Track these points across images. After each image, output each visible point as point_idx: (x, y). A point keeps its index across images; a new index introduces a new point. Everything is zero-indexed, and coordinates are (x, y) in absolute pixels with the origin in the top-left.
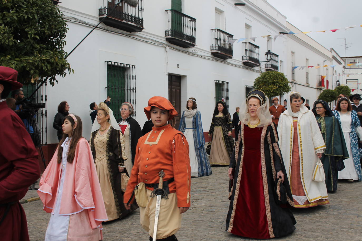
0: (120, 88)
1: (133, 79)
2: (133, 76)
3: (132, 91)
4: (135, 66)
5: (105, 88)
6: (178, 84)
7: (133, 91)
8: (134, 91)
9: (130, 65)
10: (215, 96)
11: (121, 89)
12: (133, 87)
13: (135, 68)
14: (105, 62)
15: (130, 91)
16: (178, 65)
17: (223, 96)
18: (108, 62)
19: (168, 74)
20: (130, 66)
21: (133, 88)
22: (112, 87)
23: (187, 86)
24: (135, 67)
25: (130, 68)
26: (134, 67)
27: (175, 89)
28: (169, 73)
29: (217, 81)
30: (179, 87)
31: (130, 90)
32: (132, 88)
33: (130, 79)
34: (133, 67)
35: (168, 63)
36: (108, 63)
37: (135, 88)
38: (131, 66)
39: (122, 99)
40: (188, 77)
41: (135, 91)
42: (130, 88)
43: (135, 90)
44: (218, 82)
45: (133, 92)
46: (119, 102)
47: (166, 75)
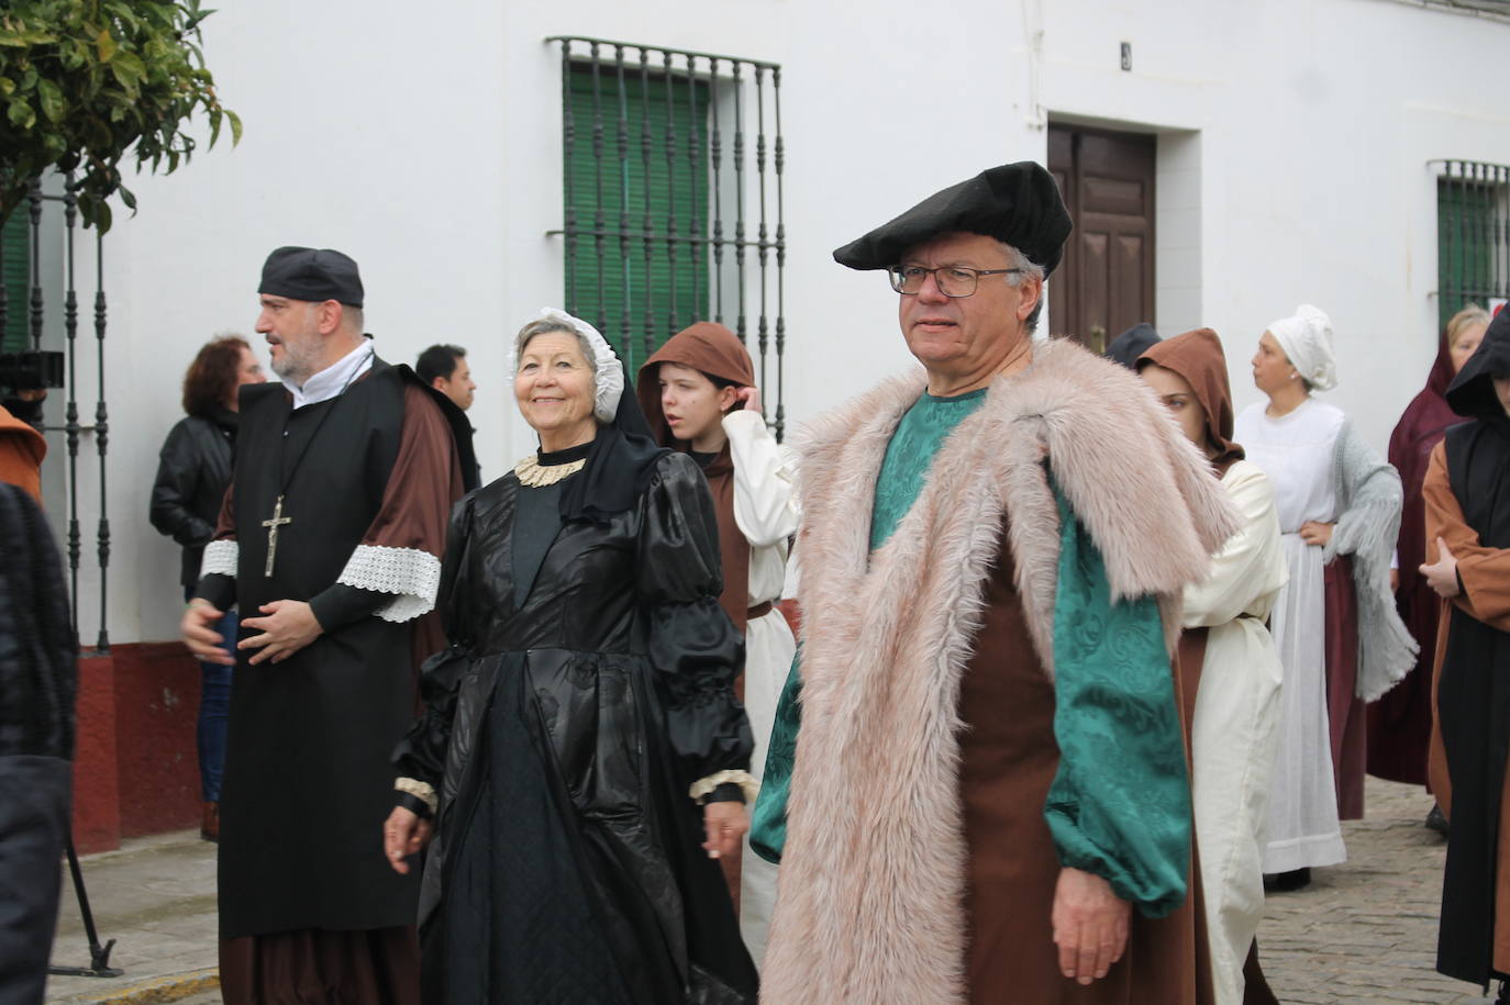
0: (664, 234)
1: (761, 162)
2: (761, 147)
3: (751, 253)
4: (776, 68)
5: (551, 234)
6: (1129, 192)
7: (763, 257)
8: (772, 252)
9: (736, 62)
10: (1433, 285)
11: (670, 242)
12: (762, 226)
13: (777, 85)
14: (549, 40)
15: (740, 255)
16: (1125, 49)
17: (1497, 283)
18: (566, 41)
19: (1044, 120)
20: (736, 71)
21: (763, 235)
22: (599, 225)
23: (1196, 209)
24: (776, 78)
25: (736, 81)
26: (768, 74)
27: (1108, 235)
28: (1050, 114)
29: (1448, 168)
30: (1140, 221)
31: (740, 246)
32: (751, 235)
33: (738, 168)
34: (759, 76)
35: (1041, 35)
36: (566, 49)
37: (780, 236)
38: (747, 72)
39: (675, 313)
40: (1205, 139)
41: (780, 257)
42: (740, 234)
43: (780, 249)
44: (1455, 172)
45: (763, 264)
46: (652, 337)
47: (1030, 126)
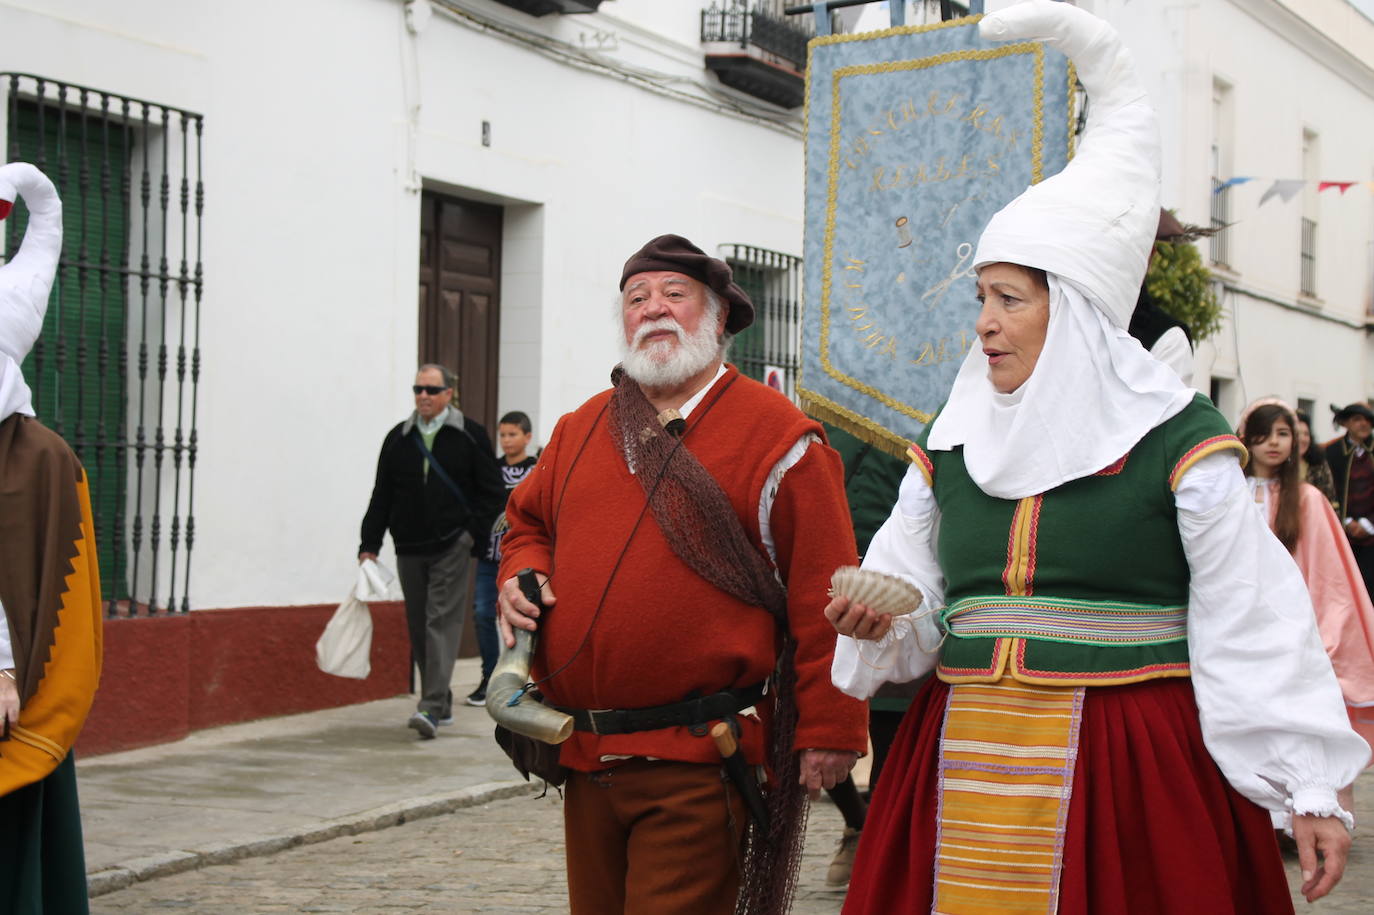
0: (97, 264)
1: (184, 204)
2: (185, 189)
3: (173, 286)
4: (199, 118)
6: (480, 255)
7: (184, 291)
8: (191, 287)
9: (165, 109)
11: (103, 272)
12: (184, 263)
13: (199, 133)
15: (164, 288)
16: (485, 126)
17: (771, 353)
18: (16, 77)
19: (419, 185)
20: (165, 118)
21: (184, 271)
23: (538, 272)
24: (199, 127)
25: (165, 127)
26: (192, 123)
27: (462, 293)
28: (425, 180)
29: (736, 251)
30: (487, 282)
31: (164, 279)
32: (174, 271)
33: (164, 208)
34: (184, 124)
35: (418, 108)
36: (14, 84)
37: (198, 273)
38: (174, 119)
39: (105, 339)
40: (548, 211)
41: (198, 292)
42: (164, 268)
43: (198, 284)
44: (742, 255)
45: (183, 298)
46: (84, 360)
47: (407, 189)
